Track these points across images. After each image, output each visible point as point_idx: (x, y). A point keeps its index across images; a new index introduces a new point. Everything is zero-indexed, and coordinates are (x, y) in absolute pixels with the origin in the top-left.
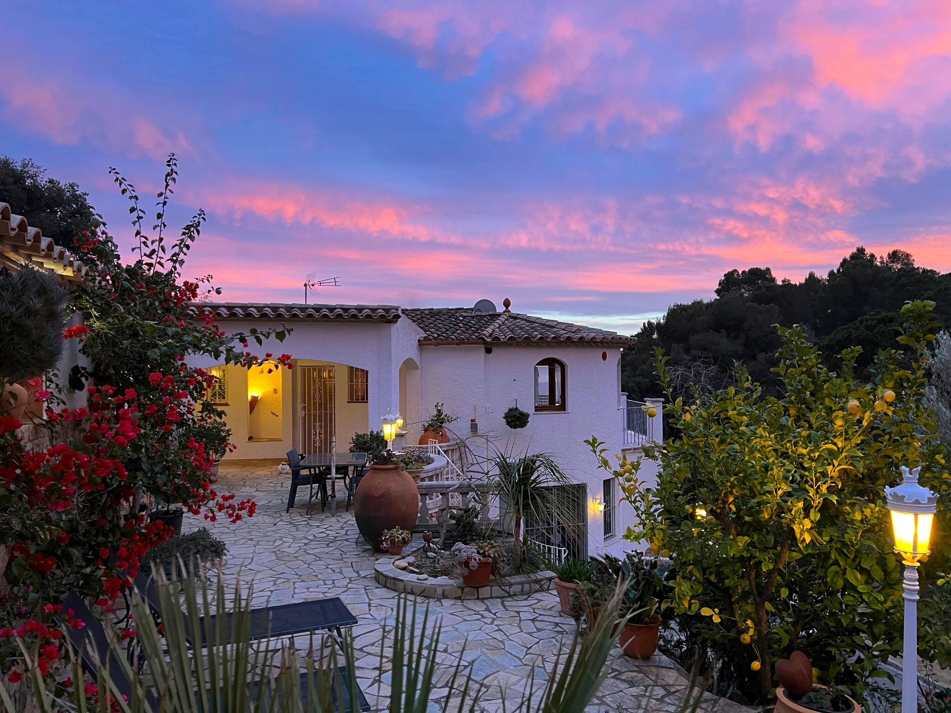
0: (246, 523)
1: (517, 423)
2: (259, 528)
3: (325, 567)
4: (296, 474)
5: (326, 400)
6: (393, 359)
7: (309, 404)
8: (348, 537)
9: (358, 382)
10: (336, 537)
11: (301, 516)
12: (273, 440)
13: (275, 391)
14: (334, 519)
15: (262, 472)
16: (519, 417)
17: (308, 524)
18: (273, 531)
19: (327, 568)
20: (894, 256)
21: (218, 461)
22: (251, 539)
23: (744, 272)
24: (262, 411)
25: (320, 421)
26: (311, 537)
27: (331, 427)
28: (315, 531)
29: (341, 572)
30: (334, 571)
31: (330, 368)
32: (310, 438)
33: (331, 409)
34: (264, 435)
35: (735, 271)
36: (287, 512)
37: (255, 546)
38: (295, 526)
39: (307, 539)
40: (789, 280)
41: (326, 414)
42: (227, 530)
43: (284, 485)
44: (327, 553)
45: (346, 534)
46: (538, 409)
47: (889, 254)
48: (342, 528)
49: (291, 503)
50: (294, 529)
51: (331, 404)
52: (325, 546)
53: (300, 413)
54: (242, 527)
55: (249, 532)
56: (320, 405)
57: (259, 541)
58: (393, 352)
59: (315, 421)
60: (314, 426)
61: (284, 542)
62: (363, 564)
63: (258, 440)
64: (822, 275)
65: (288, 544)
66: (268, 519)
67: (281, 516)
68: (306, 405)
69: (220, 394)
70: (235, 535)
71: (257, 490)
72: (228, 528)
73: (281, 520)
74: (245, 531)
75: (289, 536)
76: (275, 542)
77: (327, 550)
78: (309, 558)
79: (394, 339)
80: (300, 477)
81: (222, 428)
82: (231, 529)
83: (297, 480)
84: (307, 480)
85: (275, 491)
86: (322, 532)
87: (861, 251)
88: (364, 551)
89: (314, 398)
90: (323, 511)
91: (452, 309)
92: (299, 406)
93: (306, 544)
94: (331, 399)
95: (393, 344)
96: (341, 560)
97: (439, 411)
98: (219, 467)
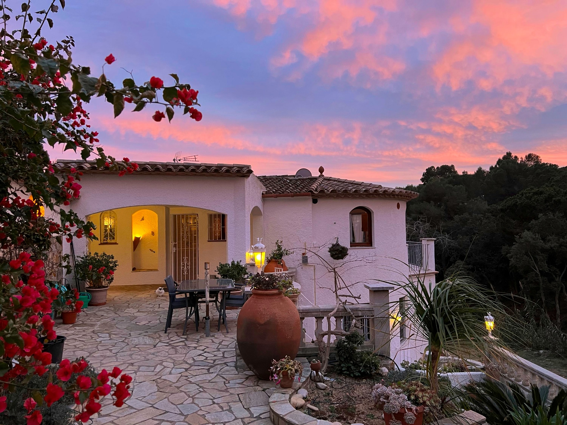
0: (128, 344)
1: (340, 255)
2: (140, 351)
3: (210, 402)
4: (172, 298)
5: (191, 240)
6: (246, 205)
7: (179, 243)
8: (226, 360)
9: (216, 226)
10: (215, 361)
11: (177, 335)
12: (151, 270)
13: (153, 233)
14: (208, 340)
15: (143, 295)
16: (342, 251)
17: (186, 345)
18: (153, 354)
19: (214, 403)
20: (530, 157)
21: (107, 287)
22: (132, 364)
23: (438, 168)
24: (143, 249)
25: (187, 256)
26: (191, 361)
27: (195, 260)
28: (193, 353)
29: (230, 410)
30: (222, 408)
31: (195, 216)
32: (179, 268)
33: (195, 246)
34: (144, 266)
35: (433, 167)
36: (166, 333)
37: (136, 373)
38: (174, 347)
39: (187, 363)
40: (467, 172)
41: (191, 250)
42: (108, 353)
43: (161, 306)
44: (209, 382)
45: (223, 357)
46: (354, 244)
47: (526, 156)
48: (219, 350)
49: (169, 324)
50: (172, 351)
51: (195, 243)
52: (206, 371)
53: (173, 250)
54: (124, 349)
55: (131, 355)
56: (187, 243)
57: (139, 367)
58: (246, 199)
59: (183, 256)
60: (183, 260)
61: (165, 367)
62: (251, 396)
63: (140, 270)
64: (487, 169)
65: (168, 370)
66: (148, 340)
67: (160, 336)
68: (177, 243)
69: (110, 235)
70: (117, 359)
71: (139, 311)
72: (111, 351)
73: (160, 341)
74: (125, 353)
75: (169, 360)
76: (155, 367)
77: (209, 377)
78: (193, 389)
79: (247, 190)
80: (175, 300)
81: (110, 260)
82: (114, 351)
83: (174, 304)
84: (182, 304)
85: (154, 312)
86: (200, 355)
87: (509, 154)
88: (247, 378)
89: (183, 238)
90: (197, 331)
91: (279, 176)
92: (172, 244)
93: (186, 370)
94: (195, 239)
95: (246, 194)
96: (226, 390)
97: (279, 246)
98: (108, 292)
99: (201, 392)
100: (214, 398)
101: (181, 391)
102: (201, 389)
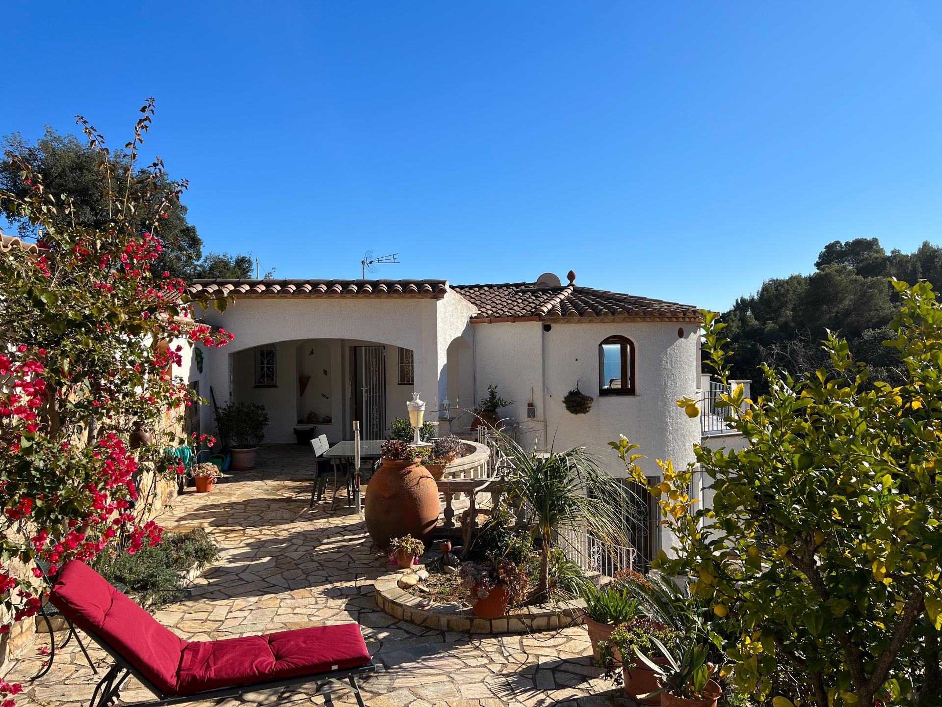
0: (263, 518)
1: (578, 408)
6: (438, 338)
9: (409, 363)
10: (351, 540)
13: (325, 372)
16: (581, 401)
18: (286, 530)
23: (847, 244)
28: (332, 531)
35: (838, 242)
37: (259, 548)
39: (319, 541)
40: (899, 251)
44: (334, 560)
46: (603, 392)
52: (335, 550)
54: (256, 524)
58: (439, 329)
65: (295, 547)
67: (303, 510)
69: (268, 376)
75: (301, 537)
76: (282, 543)
77: (335, 556)
79: (440, 316)
91: (513, 284)
92: (351, 388)
95: (439, 321)
96: (346, 570)
97: (492, 394)
99: (319, 569)
100: (330, 576)
101: (299, 568)
102: (320, 568)
